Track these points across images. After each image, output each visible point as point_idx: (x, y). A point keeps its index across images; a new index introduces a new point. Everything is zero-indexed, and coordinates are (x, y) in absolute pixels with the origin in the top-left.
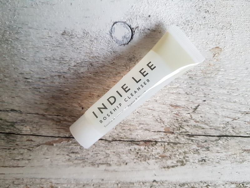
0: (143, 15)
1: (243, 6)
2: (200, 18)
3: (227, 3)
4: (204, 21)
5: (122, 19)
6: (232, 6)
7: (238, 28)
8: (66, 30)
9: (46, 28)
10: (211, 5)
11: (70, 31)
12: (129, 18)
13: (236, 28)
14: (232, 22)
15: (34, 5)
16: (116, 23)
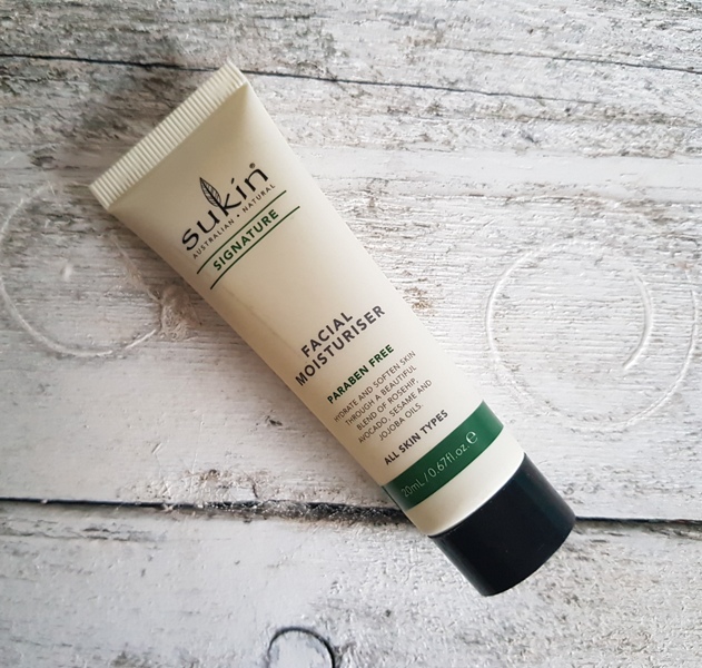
0: (370, 607)
1: (689, 579)
2: (551, 619)
3: (639, 572)
4: (562, 626)
5: (303, 617)
6: (655, 579)
7: (671, 646)
8: (127, 650)
9: (66, 643)
10: (587, 579)
11: (139, 653)
12: (324, 617)
13: (665, 649)
14: (654, 629)
15: (26, 573)
16: (284, 631)
